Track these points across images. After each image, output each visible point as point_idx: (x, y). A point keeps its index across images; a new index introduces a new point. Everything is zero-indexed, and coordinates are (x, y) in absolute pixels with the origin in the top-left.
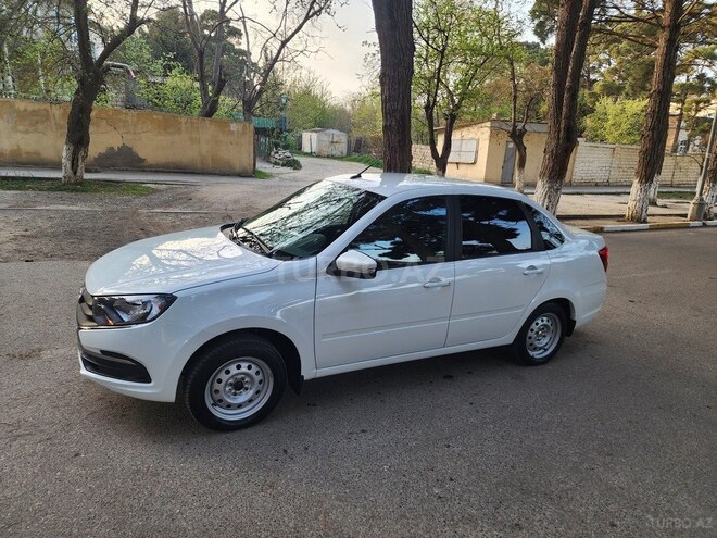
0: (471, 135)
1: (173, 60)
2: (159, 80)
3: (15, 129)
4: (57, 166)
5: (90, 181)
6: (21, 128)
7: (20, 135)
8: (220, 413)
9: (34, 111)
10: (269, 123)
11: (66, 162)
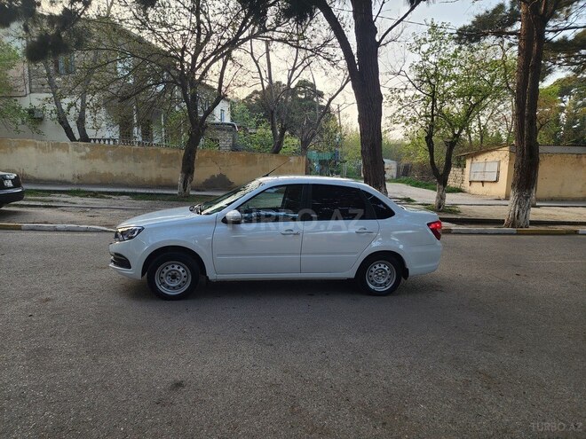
0: (493, 159)
1: (263, 117)
2: (253, 131)
3: (159, 166)
4: (174, 187)
5: (194, 196)
6: (163, 165)
7: (162, 169)
8: (163, 289)
9: (170, 154)
10: (327, 156)
11: (180, 184)
